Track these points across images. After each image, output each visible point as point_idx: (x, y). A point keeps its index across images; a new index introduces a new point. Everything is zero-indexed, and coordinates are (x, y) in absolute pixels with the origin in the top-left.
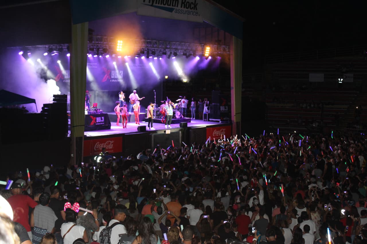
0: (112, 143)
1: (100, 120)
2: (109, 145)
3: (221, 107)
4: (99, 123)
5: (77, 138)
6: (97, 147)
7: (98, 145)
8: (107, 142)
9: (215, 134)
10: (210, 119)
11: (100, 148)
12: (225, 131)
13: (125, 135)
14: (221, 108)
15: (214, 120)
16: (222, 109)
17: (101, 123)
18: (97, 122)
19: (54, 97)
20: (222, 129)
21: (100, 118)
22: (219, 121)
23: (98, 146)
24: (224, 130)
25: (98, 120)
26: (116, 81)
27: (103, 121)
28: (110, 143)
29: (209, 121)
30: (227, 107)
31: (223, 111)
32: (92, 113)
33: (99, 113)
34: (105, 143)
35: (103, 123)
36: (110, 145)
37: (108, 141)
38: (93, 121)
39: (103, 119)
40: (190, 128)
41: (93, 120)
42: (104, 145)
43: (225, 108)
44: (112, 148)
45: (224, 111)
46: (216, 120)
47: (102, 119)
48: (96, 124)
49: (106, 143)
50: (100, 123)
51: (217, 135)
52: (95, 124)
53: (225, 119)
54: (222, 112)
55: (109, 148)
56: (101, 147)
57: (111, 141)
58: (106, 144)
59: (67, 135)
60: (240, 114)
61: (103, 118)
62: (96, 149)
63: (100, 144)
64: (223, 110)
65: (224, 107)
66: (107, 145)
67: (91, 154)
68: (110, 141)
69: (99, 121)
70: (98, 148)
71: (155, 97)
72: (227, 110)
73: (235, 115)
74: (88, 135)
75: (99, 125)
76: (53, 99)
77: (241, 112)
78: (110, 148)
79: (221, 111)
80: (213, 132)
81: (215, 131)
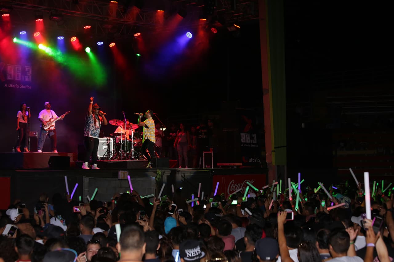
3: (242, 135)
10: (218, 164)
14: (242, 138)
16: (244, 138)
26: (18, 87)
30: (254, 136)
31: (247, 144)
43: (252, 138)
45: (250, 144)
46: (232, 164)
53: (251, 160)
54: (245, 145)
60: (285, 148)
64: (247, 142)
65: (248, 135)
72: (255, 141)
73: (274, 151)
77: (285, 145)
79: (243, 143)
80: (228, 185)
81: (231, 183)
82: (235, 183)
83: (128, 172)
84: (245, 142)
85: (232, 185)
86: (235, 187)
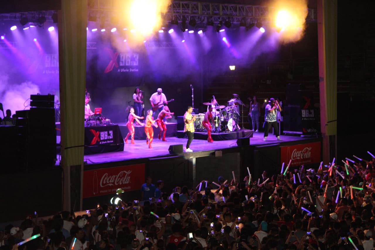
0: (129, 175)
1: (107, 136)
2: (124, 177)
3: (303, 111)
4: (104, 140)
5: (71, 167)
6: (104, 182)
7: (106, 178)
8: (121, 172)
9: (294, 156)
10: (284, 132)
11: (110, 183)
12: (310, 151)
13: (149, 160)
14: (303, 113)
15: (290, 132)
17: (108, 142)
18: (102, 139)
19: (31, 99)
20: (306, 148)
21: (106, 133)
22: (299, 135)
23: (106, 180)
24: (309, 149)
25: (103, 136)
26: (128, 71)
27: (112, 137)
28: (125, 174)
29: (282, 134)
30: (312, 111)
31: (307, 118)
32: (93, 125)
33: (105, 124)
34: (117, 175)
35: (113, 141)
36: (125, 179)
37: (123, 172)
38: (95, 138)
39: (112, 135)
40: (254, 146)
41: (95, 136)
42: (116, 178)
43: (310, 113)
44: (128, 182)
45: (309, 118)
46: (295, 132)
47: (109, 135)
48: (100, 143)
49: (119, 175)
50: (106, 140)
51: (298, 158)
52: (98, 142)
53: (309, 131)
54: (305, 119)
55: (124, 183)
56: (111, 181)
57: (127, 171)
58: (119, 177)
59: (55, 162)
60: (336, 121)
61: (111, 132)
62: (103, 184)
63: (108, 176)
64: (307, 116)
65: (307, 111)
66: (121, 178)
67: (94, 194)
68: (125, 172)
69: (105, 139)
70: (106, 183)
71: (193, 96)
72: (313, 116)
73: (327, 125)
74: (88, 162)
75: (105, 143)
76: (31, 102)
77: (336, 119)
78: (126, 183)
79: (304, 118)
80: (292, 153)
81: (294, 151)
82: (297, 151)
83: (222, 152)
84: (305, 116)
85: (295, 153)
86: (297, 153)
